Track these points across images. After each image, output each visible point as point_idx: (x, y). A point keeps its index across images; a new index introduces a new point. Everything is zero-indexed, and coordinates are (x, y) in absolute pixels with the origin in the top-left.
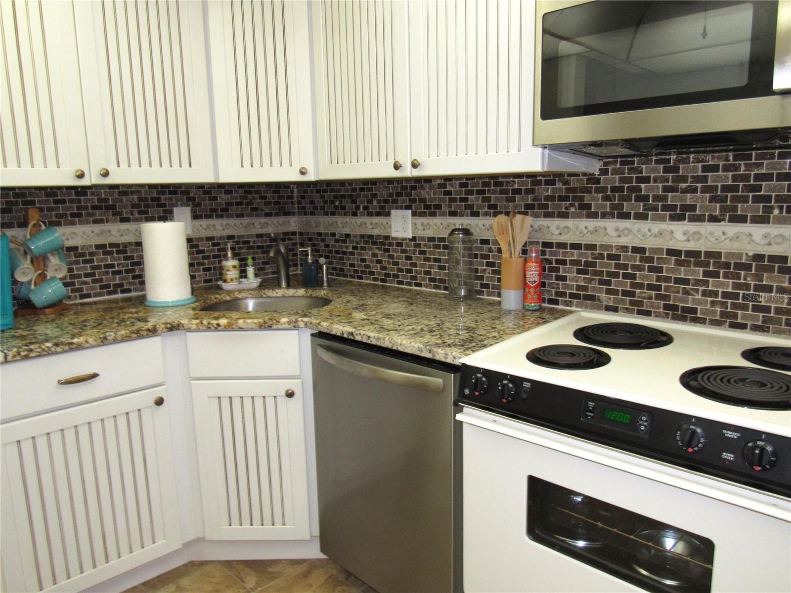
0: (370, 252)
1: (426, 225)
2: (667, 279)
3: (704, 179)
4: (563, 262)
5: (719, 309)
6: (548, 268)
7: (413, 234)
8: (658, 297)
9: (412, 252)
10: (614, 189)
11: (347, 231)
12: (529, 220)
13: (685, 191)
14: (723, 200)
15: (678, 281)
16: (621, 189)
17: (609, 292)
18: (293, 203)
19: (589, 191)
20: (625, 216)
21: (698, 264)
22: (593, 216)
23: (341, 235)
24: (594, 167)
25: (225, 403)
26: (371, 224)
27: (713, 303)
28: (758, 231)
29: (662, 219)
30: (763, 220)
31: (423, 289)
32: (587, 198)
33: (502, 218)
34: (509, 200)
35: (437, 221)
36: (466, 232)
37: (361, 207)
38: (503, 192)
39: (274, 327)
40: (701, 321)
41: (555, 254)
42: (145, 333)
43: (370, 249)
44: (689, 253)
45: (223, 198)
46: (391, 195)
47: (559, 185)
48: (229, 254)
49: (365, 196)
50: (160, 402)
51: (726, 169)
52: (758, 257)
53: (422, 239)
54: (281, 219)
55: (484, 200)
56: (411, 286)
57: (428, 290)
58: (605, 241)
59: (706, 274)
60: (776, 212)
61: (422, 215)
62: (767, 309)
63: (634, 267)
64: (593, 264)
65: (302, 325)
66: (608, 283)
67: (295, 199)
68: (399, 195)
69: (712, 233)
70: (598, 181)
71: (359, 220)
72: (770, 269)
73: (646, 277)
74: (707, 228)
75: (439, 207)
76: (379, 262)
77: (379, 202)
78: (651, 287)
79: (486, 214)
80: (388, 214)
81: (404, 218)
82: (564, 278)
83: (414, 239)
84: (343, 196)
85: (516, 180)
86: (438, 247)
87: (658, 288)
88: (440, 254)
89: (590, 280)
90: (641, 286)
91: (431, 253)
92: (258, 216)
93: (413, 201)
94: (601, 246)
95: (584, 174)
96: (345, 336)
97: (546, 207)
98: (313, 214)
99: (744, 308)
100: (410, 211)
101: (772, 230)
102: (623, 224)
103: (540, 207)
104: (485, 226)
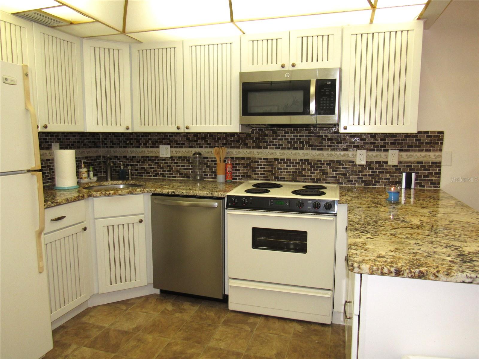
0: (147, 164)
1: (178, 152)
2: (275, 168)
3: (285, 136)
4: (239, 164)
5: (291, 177)
7: (171, 155)
8: (272, 174)
9: (170, 163)
10: (256, 138)
11: (134, 155)
12: (226, 149)
13: (279, 140)
14: (291, 142)
15: (278, 169)
16: (259, 139)
17: (255, 174)
18: (100, 142)
20: (261, 148)
21: (284, 163)
22: (249, 147)
23: (130, 157)
25: (111, 229)
26: (148, 151)
27: (289, 175)
28: (301, 152)
29: (272, 148)
30: (302, 149)
31: (176, 178)
32: (247, 142)
33: (216, 148)
34: (215, 142)
35: (183, 150)
36: (199, 154)
37: (142, 144)
38: (213, 139)
39: (134, 193)
40: (286, 181)
41: (235, 161)
42: (80, 198)
43: (147, 163)
44: (281, 159)
45: (72, 139)
46: (159, 139)
47: (236, 137)
48: (83, 166)
49: (144, 139)
50: (85, 229)
51: (291, 133)
52: (301, 160)
53: (176, 157)
54: (95, 149)
55: (205, 141)
56: (170, 177)
57: (179, 178)
58: (254, 156)
59: (287, 166)
60: (306, 146)
61: (175, 147)
62: (304, 176)
63: (264, 165)
64: (250, 165)
65: (146, 192)
66: (255, 171)
67: (101, 140)
68: (164, 139)
69: (288, 153)
70: (250, 136)
71: (141, 150)
72: (305, 164)
73: (268, 168)
74: (286, 151)
75: (184, 144)
76: (152, 168)
77: (152, 142)
78: (270, 171)
79: (206, 147)
80: (158, 147)
81: (167, 149)
82: (239, 170)
83: (171, 157)
84: (132, 139)
85: (219, 134)
86: (184, 160)
87: (272, 171)
88: (185, 163)
89: (249, 170)
90: (266, 171)
91: (180, 163)
92: (86, 148)
93: (171, 141)
94: (252, 158)
95: (245, 133)
96: (170, 193)
97: (231, 144)
98: (112, 147)
99: (298, 176)
100: (170, 146)
101: (305, 152)
102: (260, 150)
103: (229, 144)
104: (206, 152)
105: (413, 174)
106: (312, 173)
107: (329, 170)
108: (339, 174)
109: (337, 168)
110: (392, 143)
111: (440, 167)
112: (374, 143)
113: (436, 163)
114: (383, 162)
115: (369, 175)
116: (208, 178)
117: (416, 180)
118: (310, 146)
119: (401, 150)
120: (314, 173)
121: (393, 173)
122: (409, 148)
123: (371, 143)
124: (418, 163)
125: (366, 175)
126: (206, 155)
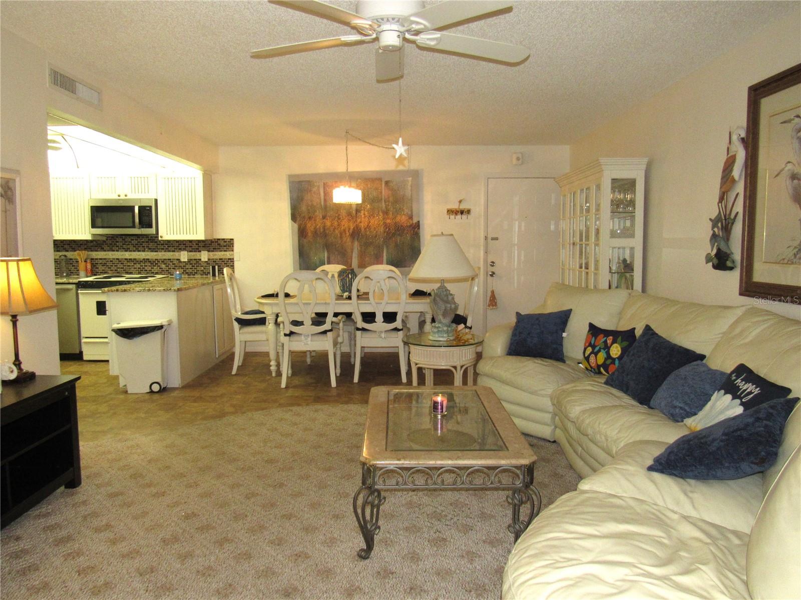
2: (125, 266)
3: (131, 242)
6: (93, 265)
10: (110, 244)
12: (86, 252)
13: (127, 245)
14: (136, 247)
15: (128, 266)
16: (112, 244)
17: (111, 270)
19: (103, 244)
20: (114, 251)
21: (132, 262)
22: (105, 251)
24: (104, 239)
28: (143, 253)
29: (122, 251)
30: (144, 251)
32: (103, 246)
33: (78, 252)
34: (78, 247)
36: (65, 256)
38: (76, 245)
41: (95, 261)
44: (130, 259)
47: (94, 243)
51: (136, 240)
52: (144, 259)
58: (109, 257)
59: (134, 264)
62: (147, 270)
63: (117, 263)
64: (106, 264)
66: (111, 268)
69: (134, 254)
70: (105, 242)
72: (146, 262)
73: (120, 266)
78: (121, 268)
79: (71, 251)
82: (98, 268)
85: (81, 241)
90: (119, 268)
97: (91, 249)
99: (142, 270)
101: (146, 253)
102: (113, 253)
103: (89, 249)
104: (70, 254)
105: (217, 267)
106: (152, 268)
107: (163, 266)
108: (170, 268)
109: (169, 264)
110: (203, 247)
111: (233, 261)
112: (191, 247)
113: (230, 259)
114: (198, 259)
115: (190, 268)
116: (74, 275)
117: (219, 271)
118: (149, 249)
119: (209, 251)
120: (153, 268)
121: (206, 266)
122: (214, 250)
123: (190, 247)
124: (220, 259)
125: (188, 269)
126: (72, 257)
